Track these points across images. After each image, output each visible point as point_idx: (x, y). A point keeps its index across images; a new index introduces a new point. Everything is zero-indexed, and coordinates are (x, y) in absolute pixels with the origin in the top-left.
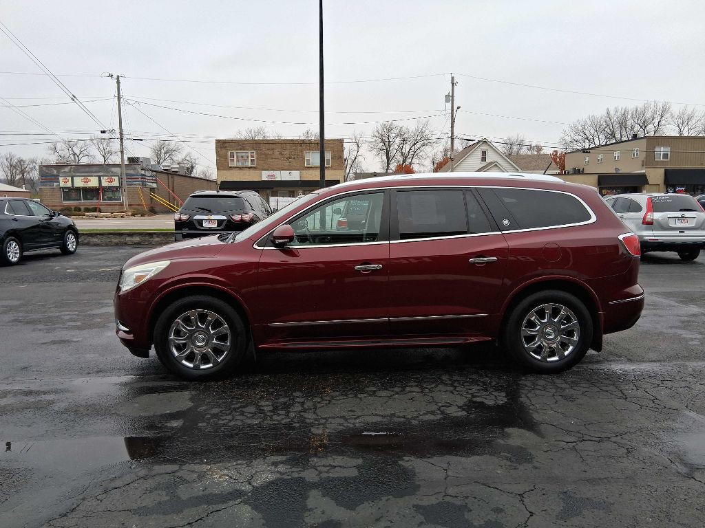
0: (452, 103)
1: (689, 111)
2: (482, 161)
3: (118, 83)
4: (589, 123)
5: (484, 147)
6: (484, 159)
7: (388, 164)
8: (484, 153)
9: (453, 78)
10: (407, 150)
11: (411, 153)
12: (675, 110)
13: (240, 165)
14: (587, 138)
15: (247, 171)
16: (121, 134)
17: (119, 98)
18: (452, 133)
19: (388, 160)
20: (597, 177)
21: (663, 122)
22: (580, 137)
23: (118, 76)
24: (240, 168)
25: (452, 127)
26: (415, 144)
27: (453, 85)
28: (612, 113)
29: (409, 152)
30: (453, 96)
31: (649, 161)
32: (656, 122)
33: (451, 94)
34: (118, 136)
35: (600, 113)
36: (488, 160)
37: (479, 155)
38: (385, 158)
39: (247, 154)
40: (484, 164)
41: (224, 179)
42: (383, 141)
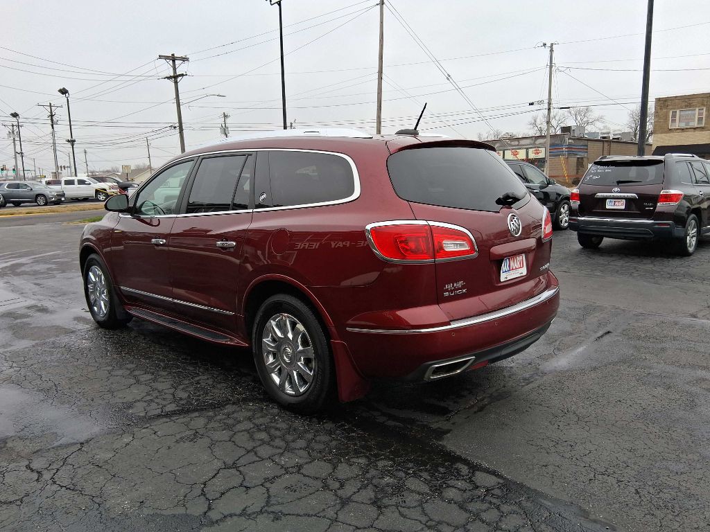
3: (552, 51)
13: (683, 125)
15: (690, 133)
16: (549, 104)
17: (551, 67)
23: (552, 44)
24: (683, 130)
34: (546, 106)
39: (693, 112)
41: (660, 144)
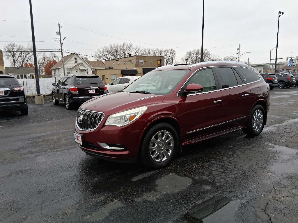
0: (60, 36)
1: (138, 47)
2: (75, 63)
4: (105, 49)
5: (76, 57)
6: (76, 62)
7: (14, 63)
8: (76, 59)
9: (59, 24)
10: (24, 57)
11: (27, 58)
12: (134, 46)
14: (105, 55)
18: (62, 49)
19: (14, 61)
20: (120, 70)
21: (130, 51)
22: (102, 55)
25: (61, 46)
26: (28, 54)
27: (59, 27)
28: (113, 46)
29: (25, 58)
30: (60, 33)
31: (137, 65)
32: (128, 50)
33: (59, 31)
35: (108, 46)
36: (78, 62)
37: (73, 60)
38: (12, 61)
40: (76, 64)
42: (10, 52)
